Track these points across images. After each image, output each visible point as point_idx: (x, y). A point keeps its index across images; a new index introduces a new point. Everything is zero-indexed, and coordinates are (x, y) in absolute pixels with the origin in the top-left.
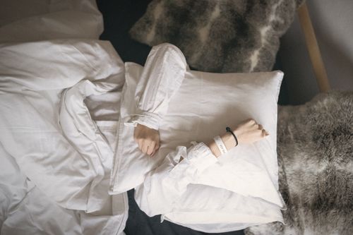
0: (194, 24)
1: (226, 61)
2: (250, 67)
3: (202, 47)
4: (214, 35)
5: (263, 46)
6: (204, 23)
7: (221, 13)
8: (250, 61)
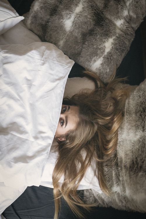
0: (61, 17)
1: (84, 46)
2: (104, 51)
3: (66, 35)
4: (76, 25)
5: (117, 35)
6: (69, 16)
7: (83, 8)
8: (105, 46)
